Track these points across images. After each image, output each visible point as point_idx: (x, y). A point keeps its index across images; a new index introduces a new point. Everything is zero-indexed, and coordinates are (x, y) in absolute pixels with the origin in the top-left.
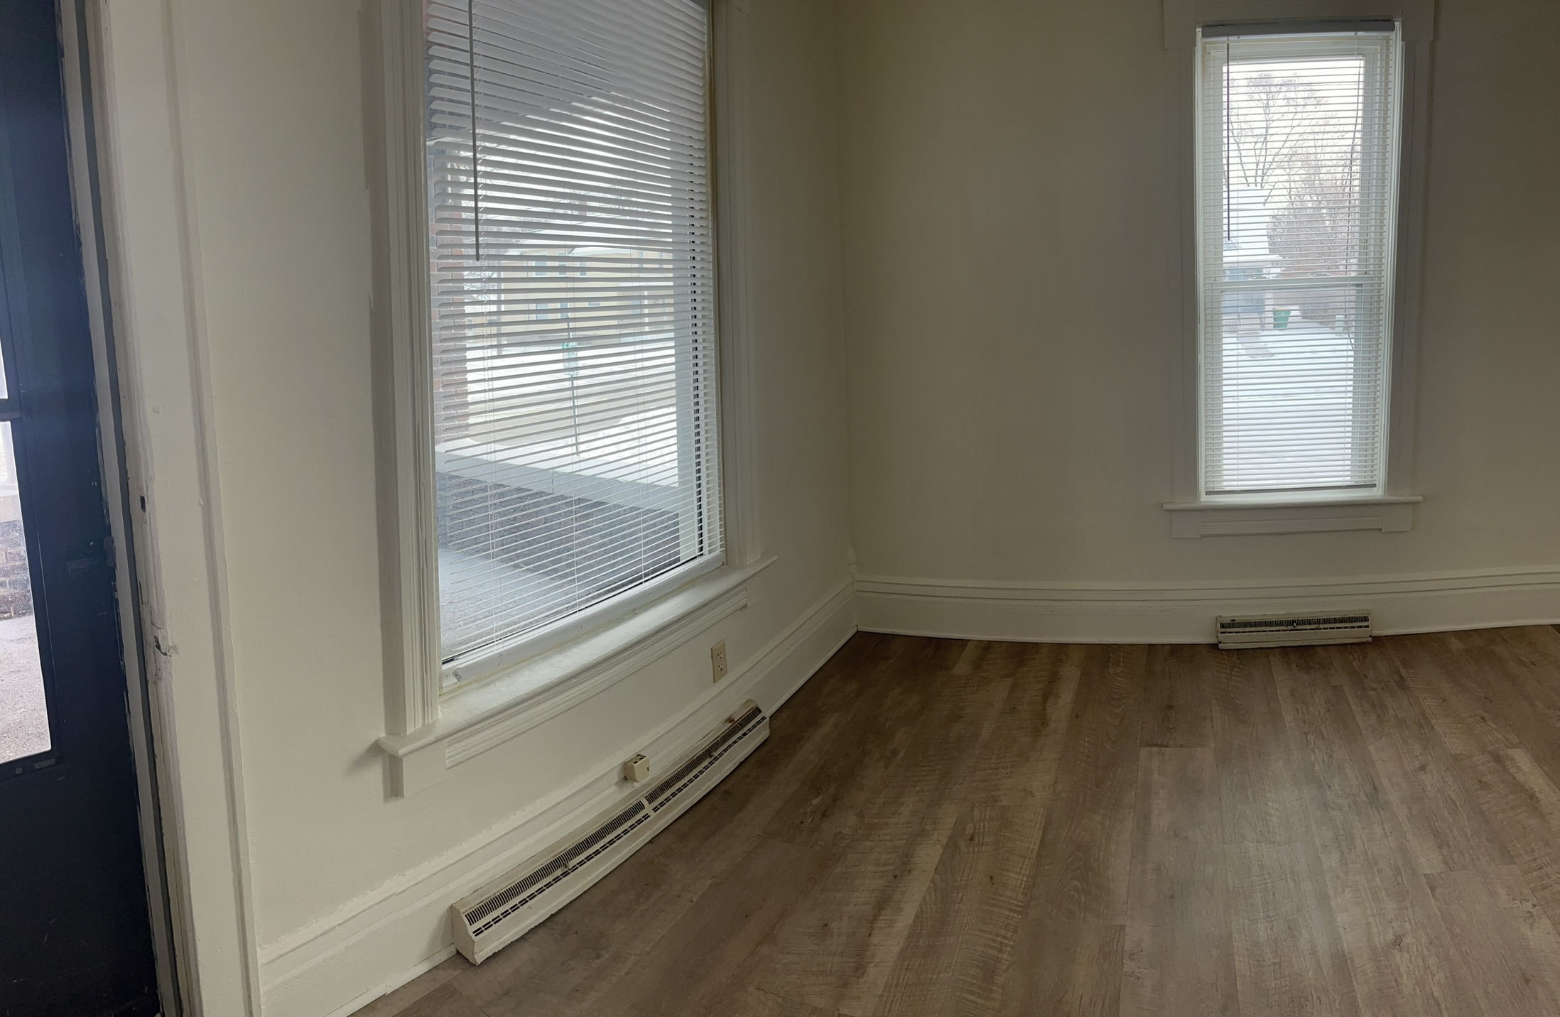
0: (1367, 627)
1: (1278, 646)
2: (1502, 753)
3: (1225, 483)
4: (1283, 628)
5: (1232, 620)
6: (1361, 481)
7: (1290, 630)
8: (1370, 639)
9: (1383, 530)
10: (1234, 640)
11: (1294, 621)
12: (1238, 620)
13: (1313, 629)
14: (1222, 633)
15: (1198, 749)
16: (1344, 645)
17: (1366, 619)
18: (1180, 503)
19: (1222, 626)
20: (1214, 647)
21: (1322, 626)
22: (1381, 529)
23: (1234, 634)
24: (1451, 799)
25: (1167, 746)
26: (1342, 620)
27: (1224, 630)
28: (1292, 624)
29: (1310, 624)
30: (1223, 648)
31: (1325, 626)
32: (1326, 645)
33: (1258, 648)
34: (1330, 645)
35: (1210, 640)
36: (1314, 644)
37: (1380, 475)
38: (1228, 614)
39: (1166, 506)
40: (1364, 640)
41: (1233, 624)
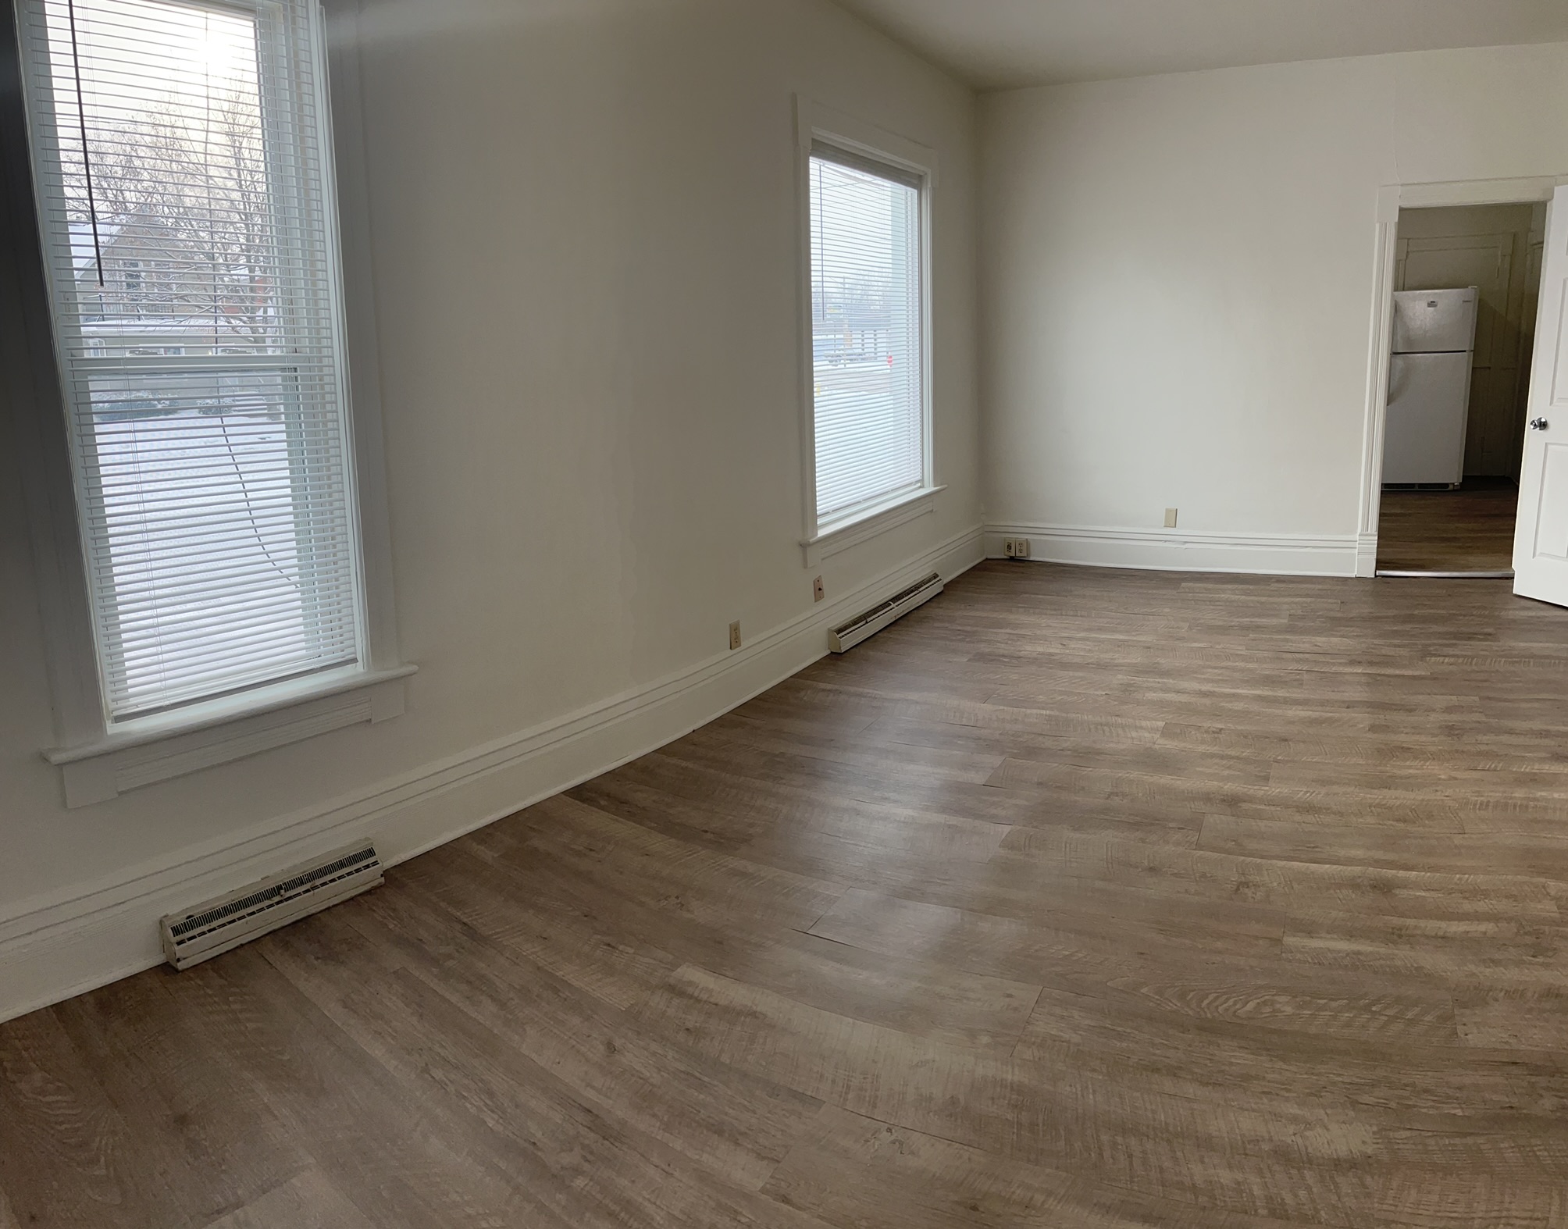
0: (375, 863)
1: (266, 932)
2: (672, 981)
3: (132, 701)
4: (267, 903)
5: (188, 917)
6: (337, 657)
7: (278, 903)
8: (382, 880)
9: (373, 722)
10: (195, 951)
11: (279, 888)
12: (197, 913)
13: (308, 891)
14: (179, 943)
15: (293, 1180)
16: (352, 899)
17: (371, 853)
18: (74, 747)
19: (176, 931)
20: (167, 969)
21: (318, 882)
22: (369, 721)
23: (198, 939)
24: (682, 1071)
25: (239, 1205)
26: (342, 864)
27: (179, 938)
28: (275, 893)
29: (302, 883)
30: (185, 967)
31: (322, 880)
32: (328, 909)
33: (237, 947)
34: (334, 906)
35: (157, 959)
36: (314, 912)
37: (360, 645)
38: (177, 909)
39: (56, 758)
40: (375, 884)
41: (191, 923)
